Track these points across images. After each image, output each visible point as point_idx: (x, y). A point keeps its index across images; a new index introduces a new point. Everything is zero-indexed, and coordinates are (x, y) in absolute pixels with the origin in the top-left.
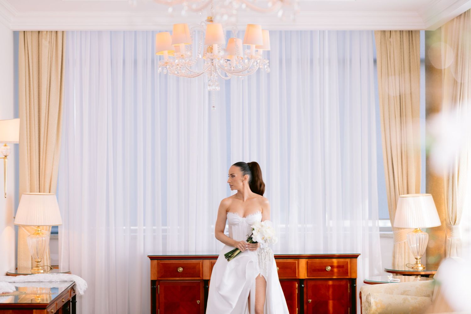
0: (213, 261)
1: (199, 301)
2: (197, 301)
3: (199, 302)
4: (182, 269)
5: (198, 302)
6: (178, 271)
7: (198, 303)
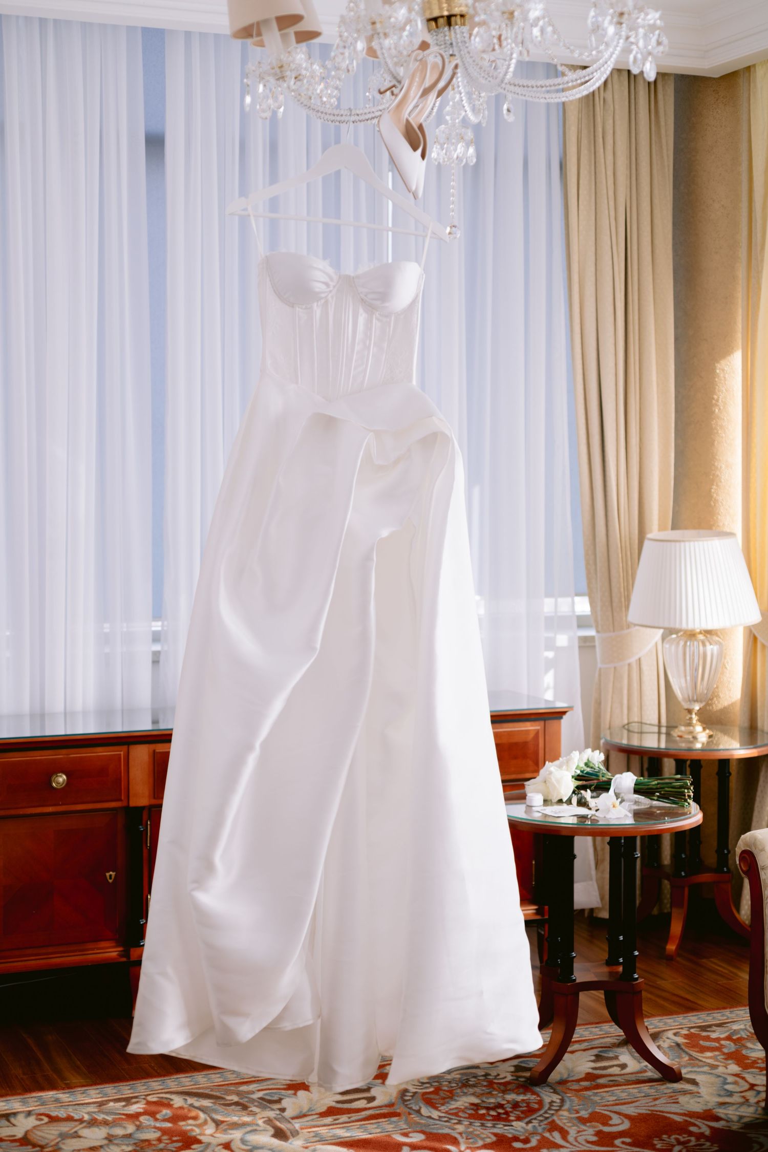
0: (160, 748)
1: (113, 874)
2: (108, 874)
3: (113, 877)
4: (64, 777)
5: (108, 877)
6: (54, 785)
7: (110, 881)
